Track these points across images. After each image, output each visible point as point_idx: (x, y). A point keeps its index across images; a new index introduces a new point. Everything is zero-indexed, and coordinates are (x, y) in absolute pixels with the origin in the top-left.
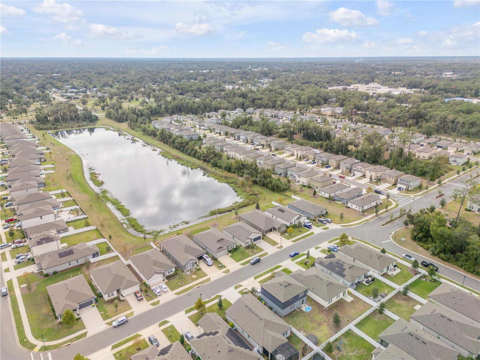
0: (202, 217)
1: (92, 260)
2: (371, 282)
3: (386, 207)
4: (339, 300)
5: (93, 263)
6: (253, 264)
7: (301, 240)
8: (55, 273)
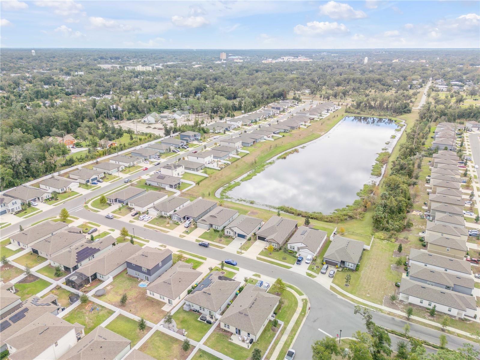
0: (267, 206)
1: (168, 188)
2: (205, 322)
3: (444, 324)
4: (161, 301)
5: (167, 190)
6: (200, 245)
7: (266, 263)
8: (150, 185)
